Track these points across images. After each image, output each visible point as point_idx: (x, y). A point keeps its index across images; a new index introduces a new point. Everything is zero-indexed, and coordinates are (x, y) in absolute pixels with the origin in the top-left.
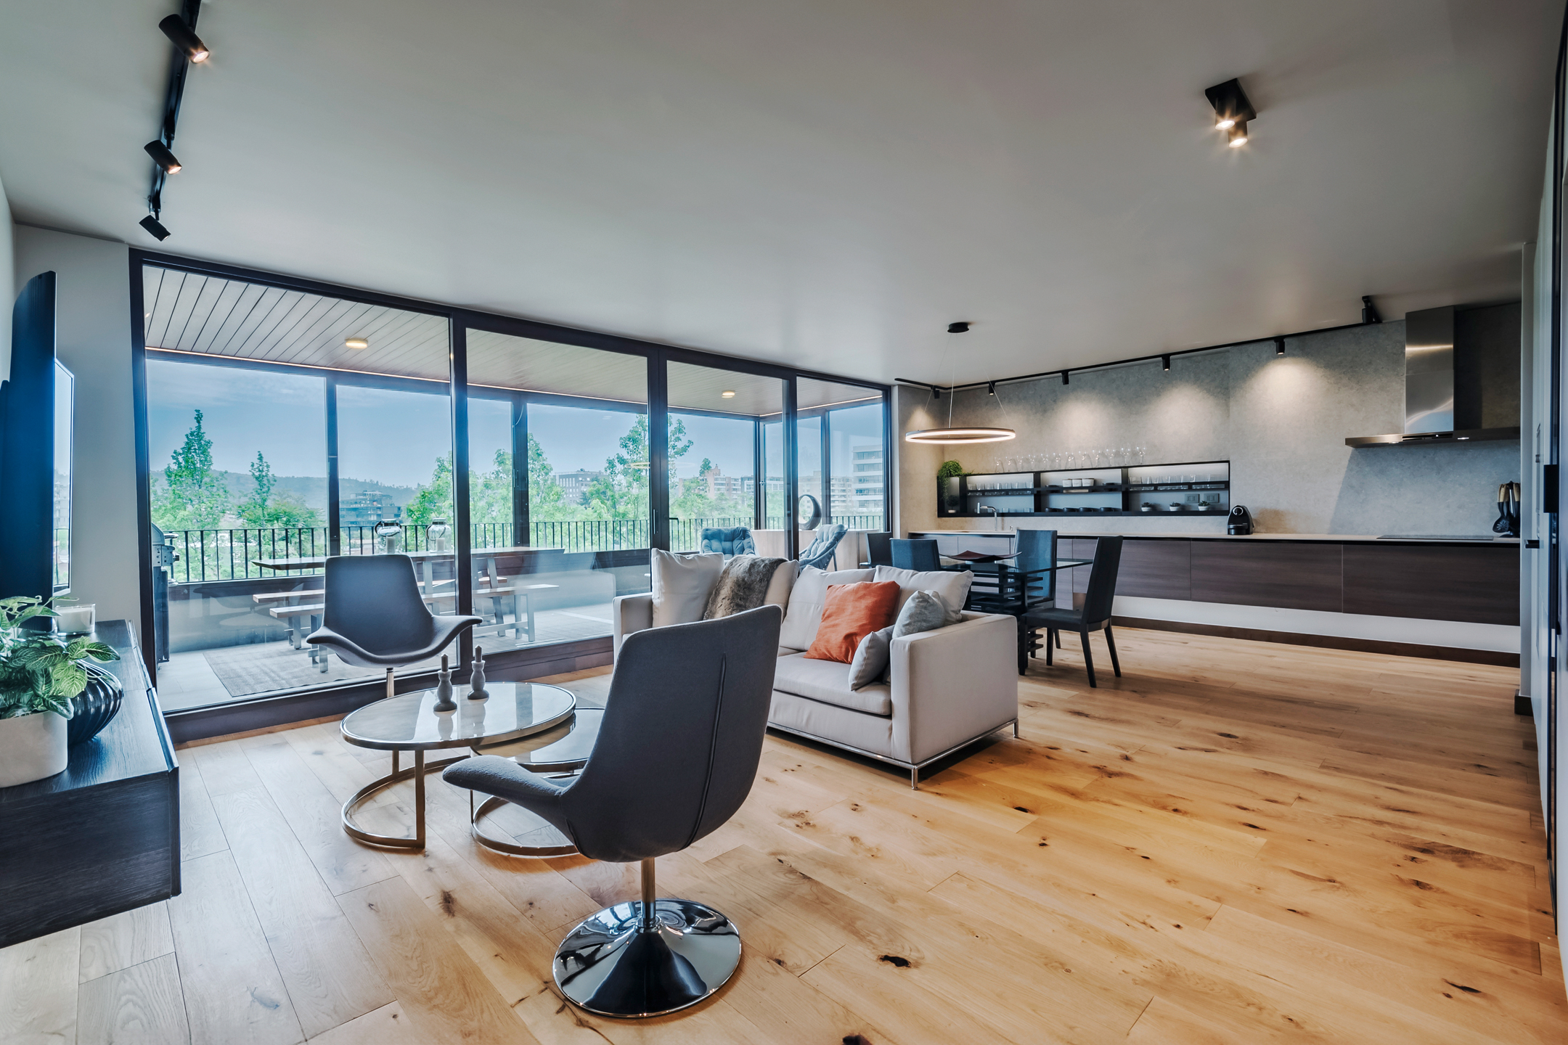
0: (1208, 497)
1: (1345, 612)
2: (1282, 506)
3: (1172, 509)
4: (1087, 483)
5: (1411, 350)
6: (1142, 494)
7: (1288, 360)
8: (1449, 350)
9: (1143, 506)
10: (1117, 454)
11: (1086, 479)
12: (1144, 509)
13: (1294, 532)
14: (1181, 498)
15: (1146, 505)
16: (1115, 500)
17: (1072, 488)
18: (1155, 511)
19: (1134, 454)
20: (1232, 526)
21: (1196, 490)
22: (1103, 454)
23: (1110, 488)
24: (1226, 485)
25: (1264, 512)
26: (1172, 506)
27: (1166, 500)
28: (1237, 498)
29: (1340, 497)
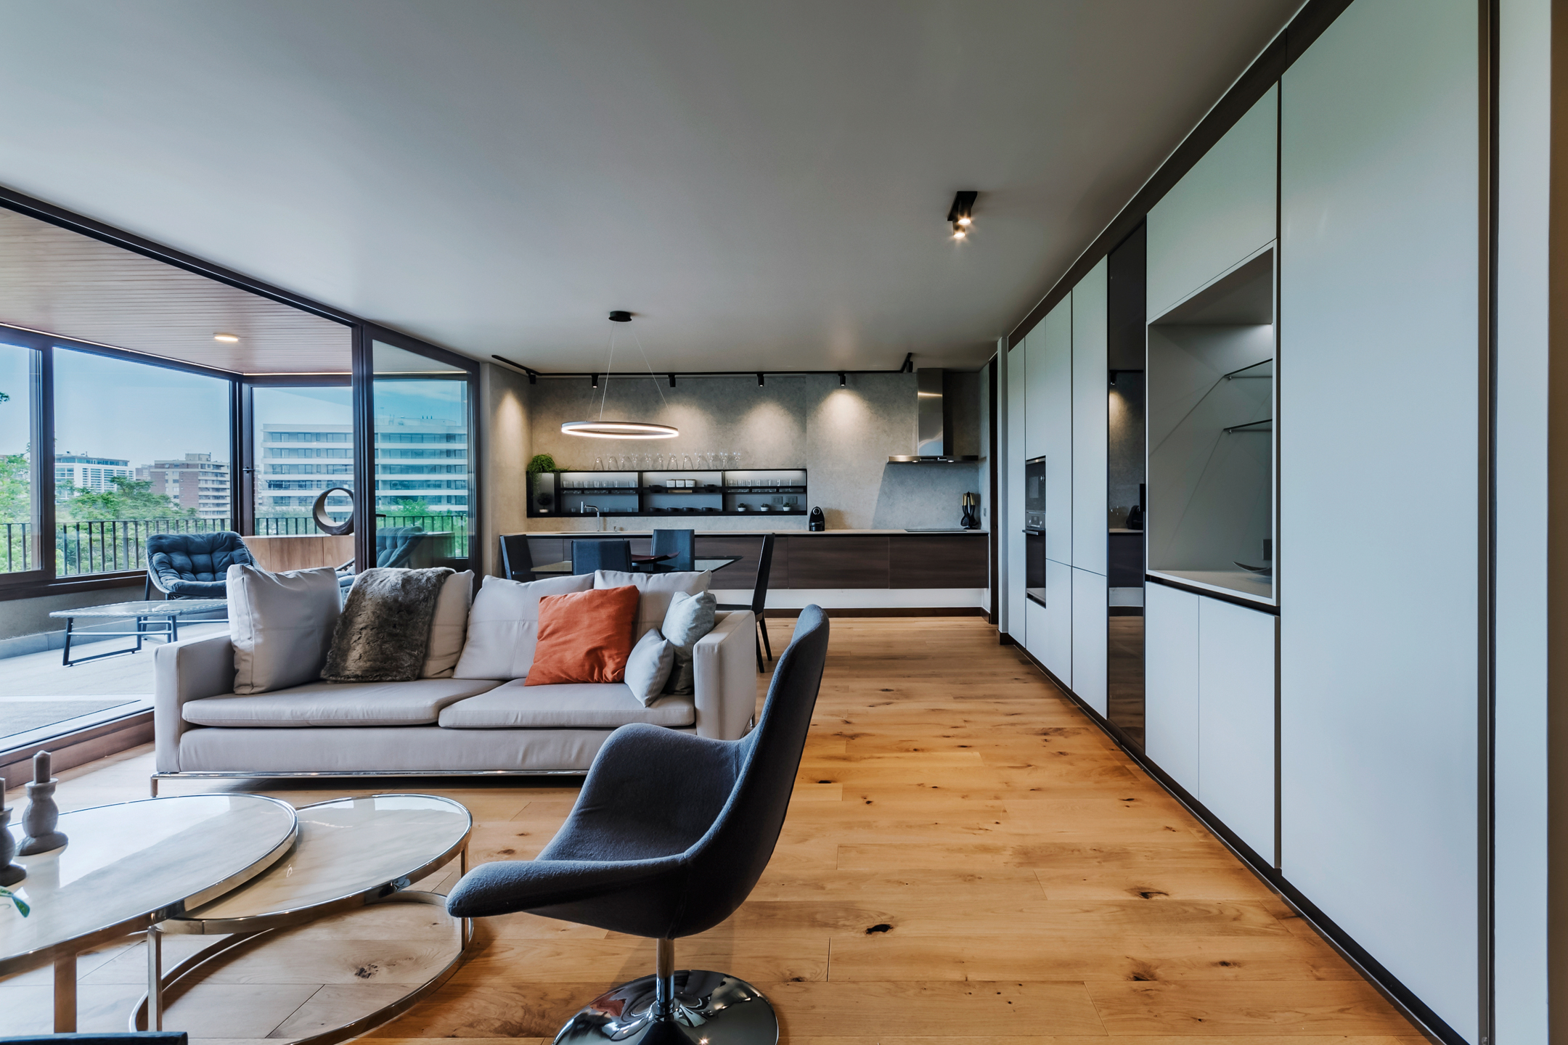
0: (789, 499)
1: (891, 588)
2: (842, 508)
3: (763, 509)
4: (690, 484)
5: (920, 394)
6: (737, 496)
7: (845, 391)
8: (939, 397)
9: (740, 507)
10: (716, 458)
11: (688, 480)
12: (741, 510)
13: (850, 528)
14: (768, 499)
15: (742, 505)
16: (716, 501)
17: (676, 488)
18: (749, 512)
19: (731, 459)
20: (813, 524)
21: (781, 493)
22: (703, 458)
23: (711, 489)
24: (803, 489)
25: (831, 512)
26: (763, 506)
27: (757, 501)
28: (814, 501)
29: (878, 500)
